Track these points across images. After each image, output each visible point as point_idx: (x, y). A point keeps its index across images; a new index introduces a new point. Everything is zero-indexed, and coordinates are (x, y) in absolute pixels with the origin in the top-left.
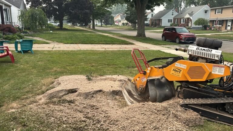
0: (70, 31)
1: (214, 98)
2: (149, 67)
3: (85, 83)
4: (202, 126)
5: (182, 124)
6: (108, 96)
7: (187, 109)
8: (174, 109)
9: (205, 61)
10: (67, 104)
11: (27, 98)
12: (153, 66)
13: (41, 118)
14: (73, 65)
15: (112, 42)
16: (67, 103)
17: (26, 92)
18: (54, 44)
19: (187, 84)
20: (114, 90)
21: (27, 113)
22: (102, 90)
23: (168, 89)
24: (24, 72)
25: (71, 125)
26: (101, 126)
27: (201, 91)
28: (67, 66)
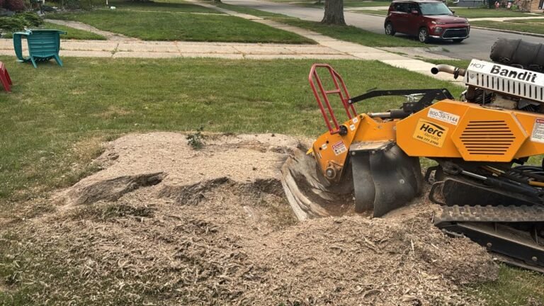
0: (158, 8)
1: (530, 205)
2: (356, 116)
3: (182, 157)
4: (494, 284)
5: (440, 279)
6: (243, 196)
7: (454, 233)
8: (421, 237)
9: (511, 104)
10: (131, 220)
11: (27, 198)
12: (366, 113)
13: (56, 259)
14: (159, 100)
15: (262, 36)
16: (132, 216)
17: (28, 178)
18: (117, 42)
19: (457, 166)
20: (261, 178)
21: (20, 244)
22: (228, 177)
23: (405, 176)
24: (33, 117)
25: (139, 282)
26: (221, 283)
27: (495, 186)
28: (145, 100)
